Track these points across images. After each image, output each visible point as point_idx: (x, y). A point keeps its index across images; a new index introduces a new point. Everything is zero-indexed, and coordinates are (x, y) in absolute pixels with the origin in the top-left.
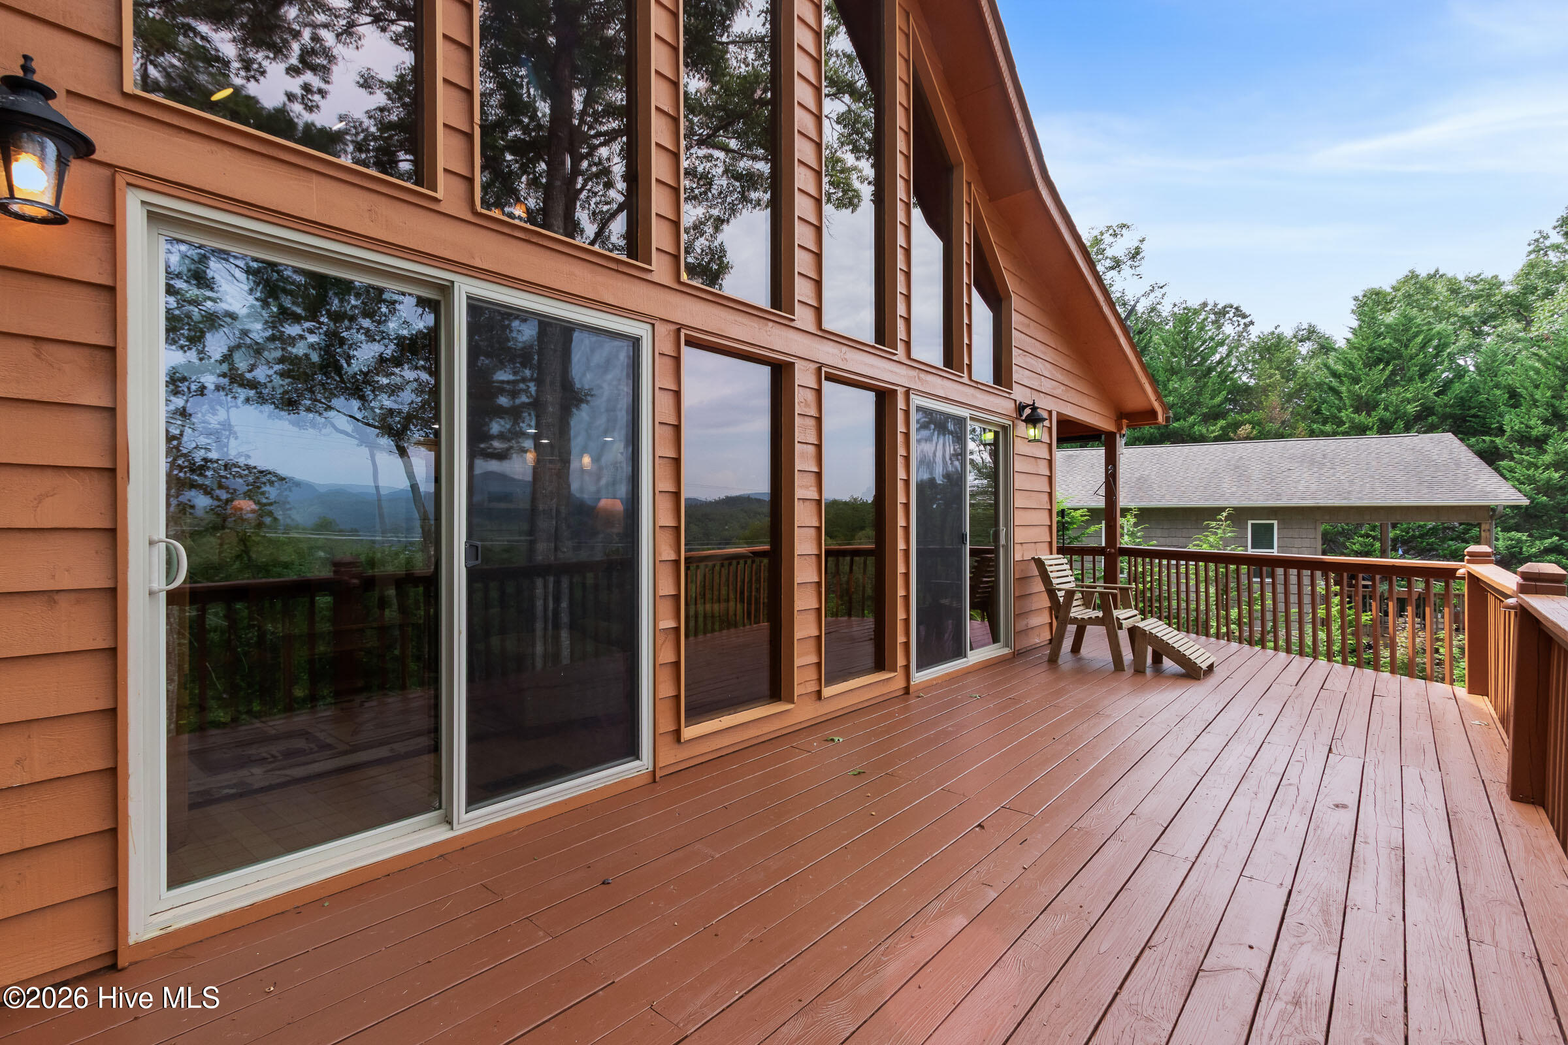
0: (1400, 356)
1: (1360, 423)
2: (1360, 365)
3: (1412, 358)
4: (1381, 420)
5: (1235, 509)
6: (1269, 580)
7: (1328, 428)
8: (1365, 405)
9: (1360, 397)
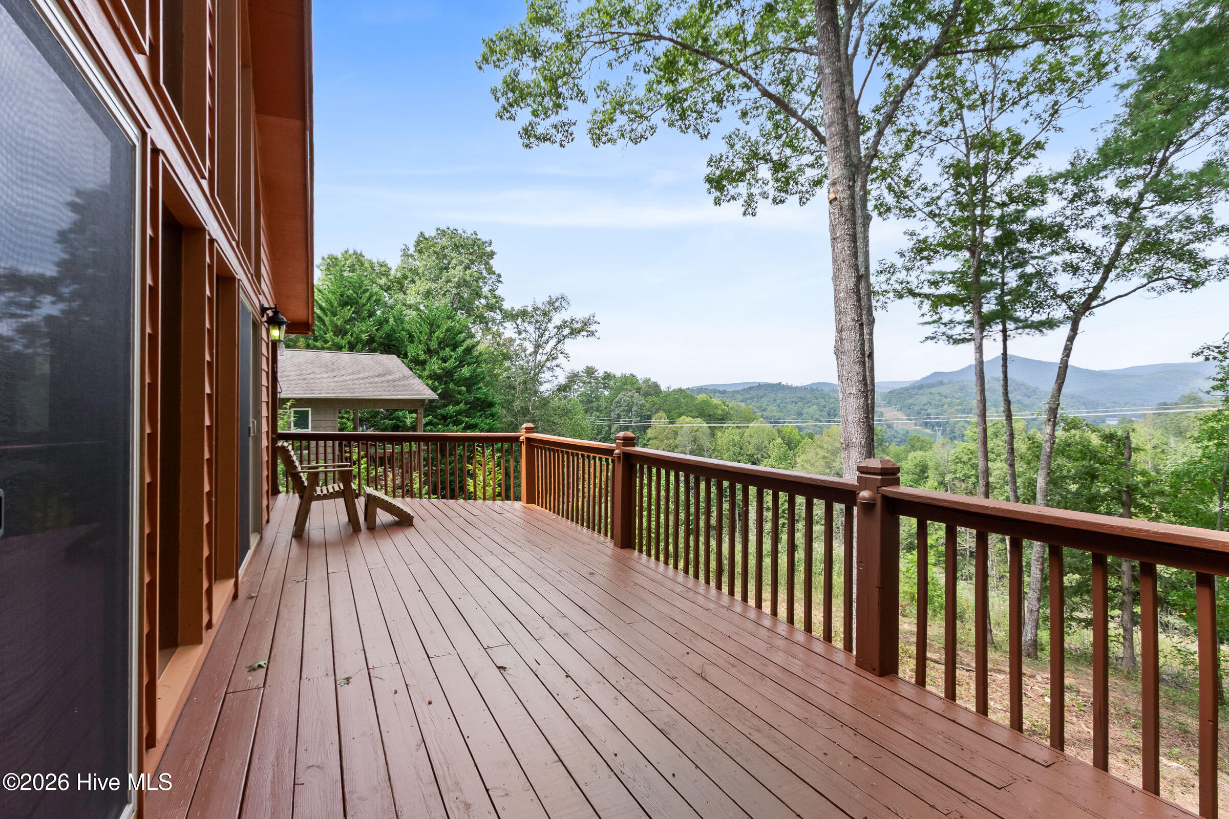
0: (357, 303)
1: (338, 343)
2: (336, 304)
3: (364, 305)
4: (349, 342)
5: (296, 400)
6: (306, 452)
7: (318, 344)
8: (340, 331)
9: (336, 326)
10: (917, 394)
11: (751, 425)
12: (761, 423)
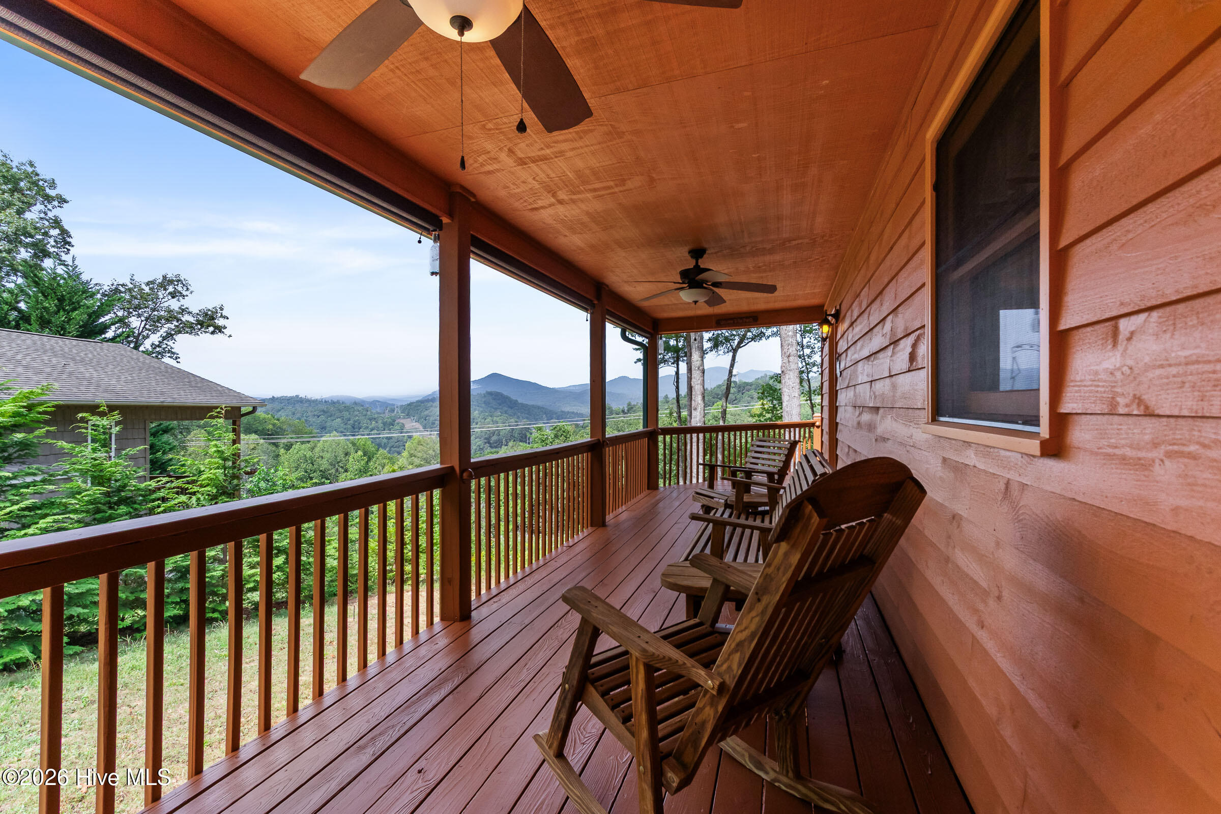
10: (432, 406)
11: (323, 439)
12: (335, 436)
